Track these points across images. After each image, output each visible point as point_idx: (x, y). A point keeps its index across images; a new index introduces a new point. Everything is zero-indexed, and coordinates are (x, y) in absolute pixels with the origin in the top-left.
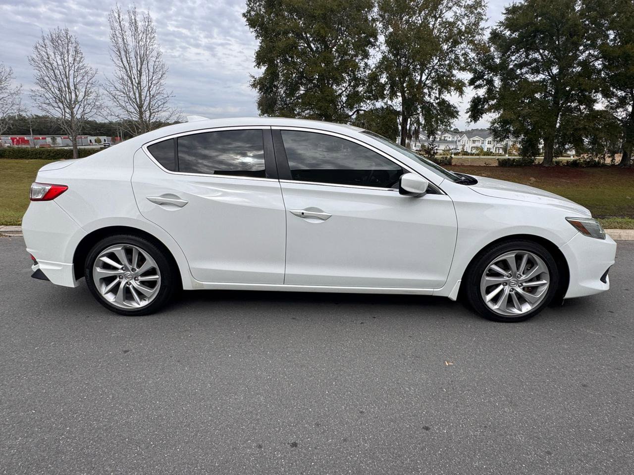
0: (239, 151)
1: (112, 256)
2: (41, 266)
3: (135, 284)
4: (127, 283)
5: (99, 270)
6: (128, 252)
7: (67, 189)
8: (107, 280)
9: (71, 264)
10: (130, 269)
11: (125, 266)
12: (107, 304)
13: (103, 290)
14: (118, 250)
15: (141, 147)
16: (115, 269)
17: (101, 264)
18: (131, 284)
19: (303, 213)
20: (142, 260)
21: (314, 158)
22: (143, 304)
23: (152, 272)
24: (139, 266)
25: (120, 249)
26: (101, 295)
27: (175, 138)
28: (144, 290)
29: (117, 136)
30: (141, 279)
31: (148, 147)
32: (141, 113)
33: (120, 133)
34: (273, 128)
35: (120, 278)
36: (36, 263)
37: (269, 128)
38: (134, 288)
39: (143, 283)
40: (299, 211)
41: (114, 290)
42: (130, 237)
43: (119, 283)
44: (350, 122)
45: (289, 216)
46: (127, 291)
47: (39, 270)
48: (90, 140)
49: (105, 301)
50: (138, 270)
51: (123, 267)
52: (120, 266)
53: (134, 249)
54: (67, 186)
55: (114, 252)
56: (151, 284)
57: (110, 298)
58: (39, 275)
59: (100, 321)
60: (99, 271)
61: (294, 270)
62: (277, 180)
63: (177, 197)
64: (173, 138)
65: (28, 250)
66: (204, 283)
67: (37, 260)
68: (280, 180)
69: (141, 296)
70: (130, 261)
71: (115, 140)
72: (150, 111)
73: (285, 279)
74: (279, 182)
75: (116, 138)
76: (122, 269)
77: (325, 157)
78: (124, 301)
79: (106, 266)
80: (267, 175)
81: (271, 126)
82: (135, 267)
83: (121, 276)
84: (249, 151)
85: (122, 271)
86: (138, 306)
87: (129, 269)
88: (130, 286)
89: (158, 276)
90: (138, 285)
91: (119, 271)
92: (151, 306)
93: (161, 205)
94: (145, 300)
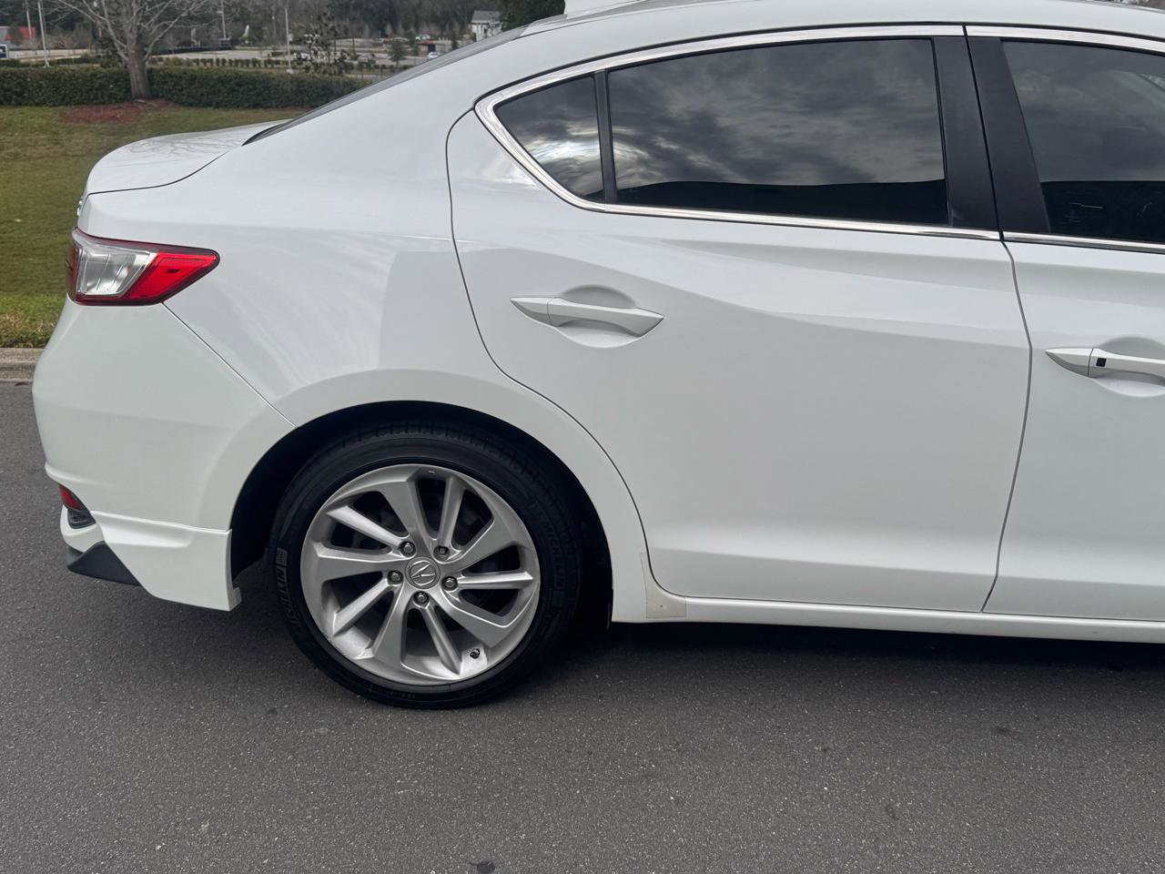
1: (372, 505)
2: (114, 537)
3: (444, 599)
4: (415, 596)
5: (320, 551)
6: (430, 490)
7: (217, 262)
8: (347, 588)
9: (225, 533)
10: (431, 550)
11: (418, 538)
12: (345, 670)
13: (336, 621)
15: (473, 109)
16: (377, 546)
17: (325, 528)
18: (428, 597)
19: (1101, 362)
20: (475, 518)
22: (471, 667)
23: (507, 559)
24: (464, 535)
25: (403, 480)
26: (324, 638)
27: (600, 73)
28: (474, 618)
30: (464, 581)
31: (496, 108)
34: (972, 31)
35: (390, 580)
36: (87, 519)
37: (958, 31)
38: (438, 609)
39: (471, 596)
40: (1086, 352)
41: (370, 623)
43: (386, 601)
45: (1043, 369)
46: (414, 620)
47: (102, 550)
49: (337, 658)
50: (456, 552)
51: (404, 543)
52: (394, 540)
53: (450, 480)
54: (214, 253)
55: (378, 490)
57: (356, 649)
58: (101, 563)
60: (321, 555)
62: (996, 235)
63: (625, 300)
64: (591, 75)
66: (688, 600)
67: (92, 512)
68: (1007, 234)
70: (432, 520)
74: (1002, 239)
76: (401, 547)
78: (402, 659)
79: (343, 537)
80: (953, 214)
81: (964, 25)
82: (448, 543)
83: (395, 574)
85: (402, 557)
86: (453, 677)
87: (428, 552)
88: (427, 607)
89: (531, 574)
90: (455, 603)
91: (391, 553)
92: (497, 677)
93: (563, 329)
94: (475, 656)
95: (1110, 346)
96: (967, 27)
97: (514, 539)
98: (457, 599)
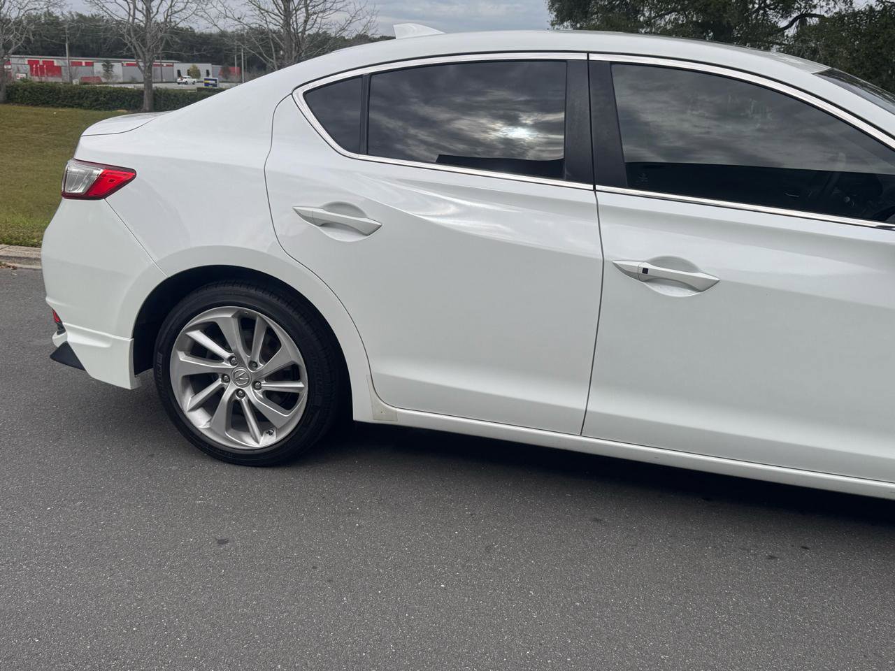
0: (501, 112)
1: (213, 331)
2: (72, 338)
3: (253, 395)
4: (237, 391)
5: (182, 357)
6: (247, 325)
7: (134, 177)
8: (198, 381)
9: (129, 340)
10: (246, 362)
11: (238, 355)
12: (193, 434)
13: (188, 401)
14: (225, 318)
15: (292, 94)
16: (216, 358)
17: (188, 344)
18: (244, 394)
19: (645, 270)
20: (272, 345)
21: (682, 135)
22: (266, 441)
23: (290, 373)
24: (266, 357)
25: (230, 316)
26: (182, 412)
27: (366, 75)
28: (270, 409)
29: (233, 64)
30: (266, 385)
31: (305, 94)
32: (287, 14)
33: (239, 58)
34: (593, 57)
35: (223, 380)
36: (61, 330)
37: (584, 57)
38: (249, 401)
39: (269, 395)
40: (636, 264)
41: (210, 405)
42: (253, 291)
43: (221, 391)
44: (780, 44)
45: (612, 275)
46: (236, 409)
47: (66, 346)
48: (179, 72)
49: (189, 425)
50: (261, 366)
51: (231, 357)
52: (226, 354)
53: (258, 320)
54: (134, 171)
55: (215, 321)
56: (287, 401)
57: (200, 420)
58: (65, 355)
59: (174, 468)
60: (183, 359)
61: (606, 405)
62: (591, 187)
63: (360, 213)
64: (360, 76)
65: (48, 300)
66: (398, 410)
67: (64, 324)
68: (598, 187)
69: (264, 423)
70: (248, 345)
71: (229, 72)
72: (307, 10)
73: (583, 422)
74: (594, 189)
75: (231, 68)
76: (230, 359)
77: (708, 133)
78: (227, 430)
79: (198, 351)
80: (566, 172)
81: (588, 53)
82: (257, 359)
83: (226, 376)
84: (524, 111)
85: (229, 366)
86: (256, 445)
87: (244, 363)
88: (244, 400)
89: (303, 384)
90: (260, 399)
91: (224, 363)
92: (281, 447)
93: (323, 228)
94: (271, 434)
95: (655, 262)
96: (590, 54)
97: (293, 360)
98: (262, 396)
